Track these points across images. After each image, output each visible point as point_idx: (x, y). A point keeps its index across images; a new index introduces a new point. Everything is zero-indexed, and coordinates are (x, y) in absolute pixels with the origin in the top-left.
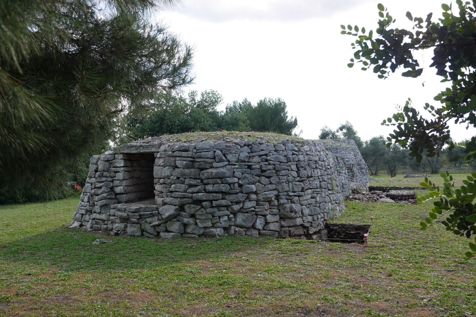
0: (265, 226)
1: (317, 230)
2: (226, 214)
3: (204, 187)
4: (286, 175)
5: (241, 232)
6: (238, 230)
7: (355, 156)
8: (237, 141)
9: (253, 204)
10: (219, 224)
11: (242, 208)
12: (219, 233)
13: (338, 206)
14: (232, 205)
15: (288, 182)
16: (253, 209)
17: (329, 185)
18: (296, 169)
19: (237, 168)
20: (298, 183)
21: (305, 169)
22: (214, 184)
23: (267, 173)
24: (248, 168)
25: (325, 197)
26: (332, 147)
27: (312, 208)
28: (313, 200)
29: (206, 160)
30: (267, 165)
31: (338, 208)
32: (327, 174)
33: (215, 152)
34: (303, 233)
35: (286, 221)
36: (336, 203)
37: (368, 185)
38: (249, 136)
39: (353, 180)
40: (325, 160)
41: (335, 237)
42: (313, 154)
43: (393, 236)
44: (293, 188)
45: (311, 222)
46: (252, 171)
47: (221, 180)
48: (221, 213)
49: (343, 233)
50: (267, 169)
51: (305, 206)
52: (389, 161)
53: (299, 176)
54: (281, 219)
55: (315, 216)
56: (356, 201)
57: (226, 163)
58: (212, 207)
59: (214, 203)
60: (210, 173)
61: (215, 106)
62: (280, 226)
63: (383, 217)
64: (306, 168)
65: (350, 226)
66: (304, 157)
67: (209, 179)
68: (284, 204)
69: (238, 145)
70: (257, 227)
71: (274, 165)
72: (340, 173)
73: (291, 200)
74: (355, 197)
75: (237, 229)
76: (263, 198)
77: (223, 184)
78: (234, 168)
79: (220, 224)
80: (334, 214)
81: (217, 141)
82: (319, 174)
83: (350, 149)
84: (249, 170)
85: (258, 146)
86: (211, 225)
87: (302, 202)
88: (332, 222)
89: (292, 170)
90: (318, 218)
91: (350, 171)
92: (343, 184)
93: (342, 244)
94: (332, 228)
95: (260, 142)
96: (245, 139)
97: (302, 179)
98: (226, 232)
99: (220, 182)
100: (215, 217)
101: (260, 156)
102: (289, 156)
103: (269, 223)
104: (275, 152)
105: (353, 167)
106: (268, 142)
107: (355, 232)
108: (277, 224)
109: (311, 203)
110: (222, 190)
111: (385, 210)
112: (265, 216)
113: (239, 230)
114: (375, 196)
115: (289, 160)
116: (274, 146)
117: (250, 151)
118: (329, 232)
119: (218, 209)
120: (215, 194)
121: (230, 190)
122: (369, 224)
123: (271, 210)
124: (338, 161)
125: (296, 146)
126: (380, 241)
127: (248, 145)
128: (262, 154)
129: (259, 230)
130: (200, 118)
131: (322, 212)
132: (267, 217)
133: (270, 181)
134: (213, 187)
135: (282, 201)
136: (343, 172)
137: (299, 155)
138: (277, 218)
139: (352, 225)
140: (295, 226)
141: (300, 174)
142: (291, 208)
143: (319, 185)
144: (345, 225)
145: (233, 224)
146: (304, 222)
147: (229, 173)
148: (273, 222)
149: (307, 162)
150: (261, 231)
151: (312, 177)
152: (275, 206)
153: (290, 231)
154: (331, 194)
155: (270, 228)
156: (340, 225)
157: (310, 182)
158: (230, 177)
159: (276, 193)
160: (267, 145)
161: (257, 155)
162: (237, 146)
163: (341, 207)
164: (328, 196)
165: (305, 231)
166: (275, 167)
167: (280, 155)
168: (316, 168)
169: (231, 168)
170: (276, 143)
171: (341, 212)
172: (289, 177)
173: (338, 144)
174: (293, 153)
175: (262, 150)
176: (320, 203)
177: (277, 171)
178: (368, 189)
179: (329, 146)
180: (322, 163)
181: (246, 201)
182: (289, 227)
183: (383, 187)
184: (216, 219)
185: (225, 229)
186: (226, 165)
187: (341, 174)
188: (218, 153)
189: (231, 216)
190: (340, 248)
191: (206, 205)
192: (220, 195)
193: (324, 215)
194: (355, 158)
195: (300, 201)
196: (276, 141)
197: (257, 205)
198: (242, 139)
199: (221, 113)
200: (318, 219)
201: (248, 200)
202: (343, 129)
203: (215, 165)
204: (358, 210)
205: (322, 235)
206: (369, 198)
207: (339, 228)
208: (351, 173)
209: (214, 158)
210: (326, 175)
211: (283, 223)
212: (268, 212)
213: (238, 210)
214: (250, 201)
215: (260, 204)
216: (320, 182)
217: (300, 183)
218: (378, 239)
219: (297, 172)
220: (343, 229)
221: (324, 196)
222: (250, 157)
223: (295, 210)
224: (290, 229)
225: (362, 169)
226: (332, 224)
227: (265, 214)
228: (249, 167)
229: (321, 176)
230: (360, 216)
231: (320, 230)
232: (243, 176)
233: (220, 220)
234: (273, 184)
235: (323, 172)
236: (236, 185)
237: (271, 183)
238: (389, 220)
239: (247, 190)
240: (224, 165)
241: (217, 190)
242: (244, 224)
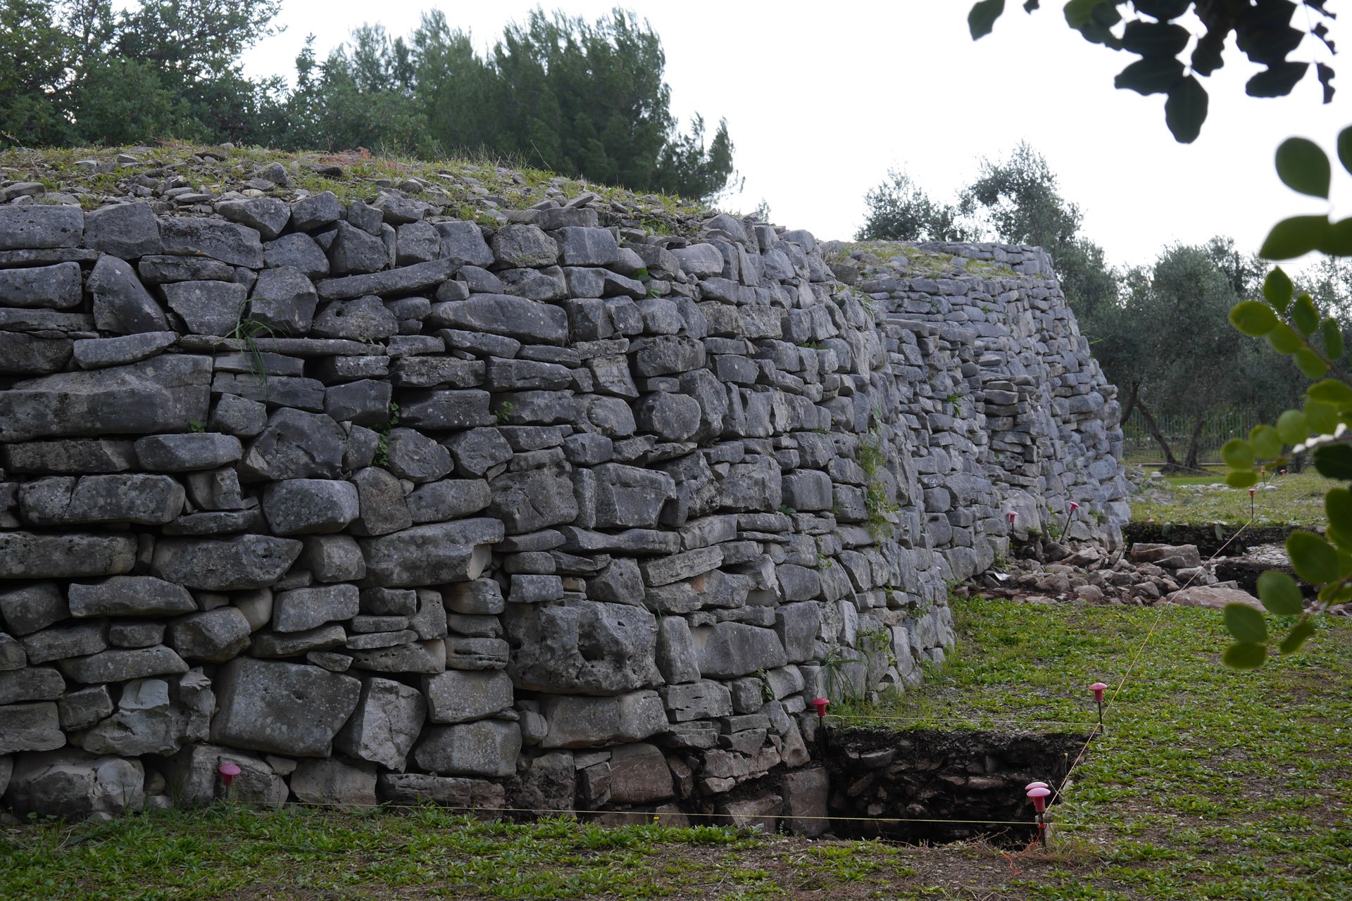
0: (418, 743)
1: (760, 767)
2: (160, 670)
3: (15, 494)
4: (558, 421)
5: (260, 786)
6: (237, 771)
7: (1043, 340)
8: (237, 200)
9: (344, 601)
10: (111, 735)
11: (268, 627)
12: (114, 790)
13: (903, 621)
14: (201, 610)
15: (574, 464)
16: (339, 634)
17: (845, 493)
18: (627, 387)
19: (235, 373)
20: (641, 472)
21: (688, 388)
22: (78, 475)
23: (436, 409)
24: (310, 372)
25: (817, 568)
26: (907, 281)
27: (729, 629)
28: (734, 580)
29: (31, 317)
30: (434, 354)
31: (901, 636)
32: (836, 426)
33: (88, 265)
34: (666, 789)
35: (558, 713)
36: (892, 605)
37: (1123, 512)
38: (334, 173)
39: (1021, 480)
40: (821, 334)
41: (875, 810)
42: (746, 294)
43: (1216, 794)
44: (604, 506)
45: (723, 722)
46: (337, 395)
47: (124, 445)
48: (126, 662)
49: (924, 786)
50: (436, 378)
51: (687, 616)
52: (1262, 386)
53: (643, 429)
54: (521, 703)
55: (748, 682)
56: (1032, 599)
57: (163, 338)
58: (66, 622)
59: (81, 598)
60: (55, 404)
61: (235, 49)
62: (515, 746)
63: (1175, 690)
64: (693, 380)
65: (963, 740)
66: (682, 310)
67: (51, 438)
68: (545, 603)
69: (249, 222)
70: (364, 753)
71: (481, 355)
72: (936, 431)
73: (588, 577)
74: (1026, 576)
75: (233, 765)
76: (410, 566)
77: (141, 476)
78: (215, 372)
79: (118, 734)
80: (879, 672)
81: (112, 198)
82: (782, 423)
83: (1015, 295)
84: (317, 384)
85: (383, 234)
86: (59, 741)
87: (664, 594)
88: (854, 720)
89: (601, 391)
90: (767, 697)
91: (1003, 422)
92: (954, 497)
93: (888, 848)
94: (854, 756)
95: (396, 210)
96: (297, 191)
97: (668, 447)
98: (159, 782)
99: (119, 462)
100: (87, 685)
101: (390, 297)
102: (580, 301)
103: (449, 725)
104: (492, 276)
105: (1022, 400)
106: (448, 211)
107: (999, 782)
108: (499, 733)
109: (720, 600)
110: (133, 514)
111: (1193, 651)
112: (417, 680)
113: (246, 775)
114: (1152, 575)
115: (579, 329)
116: (489, 239)
117: (323, 265)
118: (835, 786)
119: (106, 638)
120: (81, 541)
121: (184, 513)
122: (1085, 728)
123: (462, 643)
124: (926, 355)
125: (634, 240)
126: (1130, 826)
127: (316, 229)
128: (403, 283)
129: (380, 769)
130: (135, 120)
131: (797, 655)
132: (434, 686)
133: (454, 456)
134: (71, 489)
135: (529, 587)
136: (958, 423)
137: (649, 295)
138: (498, 692)
139: (976, 736)
140: (619, 744)
141: (656, 416)
142: (590, 631)
143: (775, 490)
144: (939, 736)
145: (205, 732)
146: (673, 721)
147: (178, 400)
148: (469, 721)
149: (700, 346)
150: (391, 778)
151: (735, 437)
152: (487, 616)
153: (581, 775)
154: (857, 548)
155: (449, 758)
156: (903, 735)
157: (719, 468)
158: (186, 430)
159: (491, 531)
160: (443, 231)
161: (368, 293)
162: (235, 233)
163: (926, 631)
164: (836, 557)
165: (684, 774)
166: (487, 371)
167: (523, 293)
168: (763, 381)
169: (197, 370)
170: (502, 218)
171: (925, 657)
172: (577, 431)
173: (945, 266)
174: (609, 283)
175: (406, 261)
176: (784, 602)
177: (500, 396)
178: (1119, 538)
179: (885, 277)
180: (805, 352)
181: (294, 581)
182: (578, 749)
183: (1211, 528)
184: (96, 698)
185: (152, 763)
186: (165, 351)
187: (945, 439)
188: (108, 272)
189: (195, 680)
190: (876, 871)
191: (25, 606)
192: (120, 543)
193: (806, 675)
194: (1042, 348)
195: (648, 584)
196: (503, 204)
197: (365, 610)
198: (280, 191)
199: (270, 93)
200: (766, 701)
201: (306, 579)
202: (1000, 196)
203: (87, 348)
204: (1034, 647)
205: (793, 802)
206: (1114, 581)
207: (901, 754)
208: (1010, 438)
209: (84, 306)
210: (828, 427)
211: (537, 725)
212: (439, 656)
213: (239, 641)
214: (316, 583)
215: (383, 601)
216: (787, 471)
217: (652, 474)
218: (1122, 818)
219: (631, 402)
220: (922, 765)
221: (808, 555)
222: (323, 304)
223: (617, 642)
224: (587, 761)
225: (1084, 414)
226: (854, 732)
227: (419, 667)
228: (319, 366)
229: (792, 433)
230: (1034, 685)
231: (781, 769)
232: (277, 420)
233: (116, 710)
234: (473, 476)
235: (807, 409)
236: (229, 481)
237: (458, 473)
238: (1207, 706)
239: (298, 515)
240: (147, 350)
241: (95, 515)
242: (277, 731)
